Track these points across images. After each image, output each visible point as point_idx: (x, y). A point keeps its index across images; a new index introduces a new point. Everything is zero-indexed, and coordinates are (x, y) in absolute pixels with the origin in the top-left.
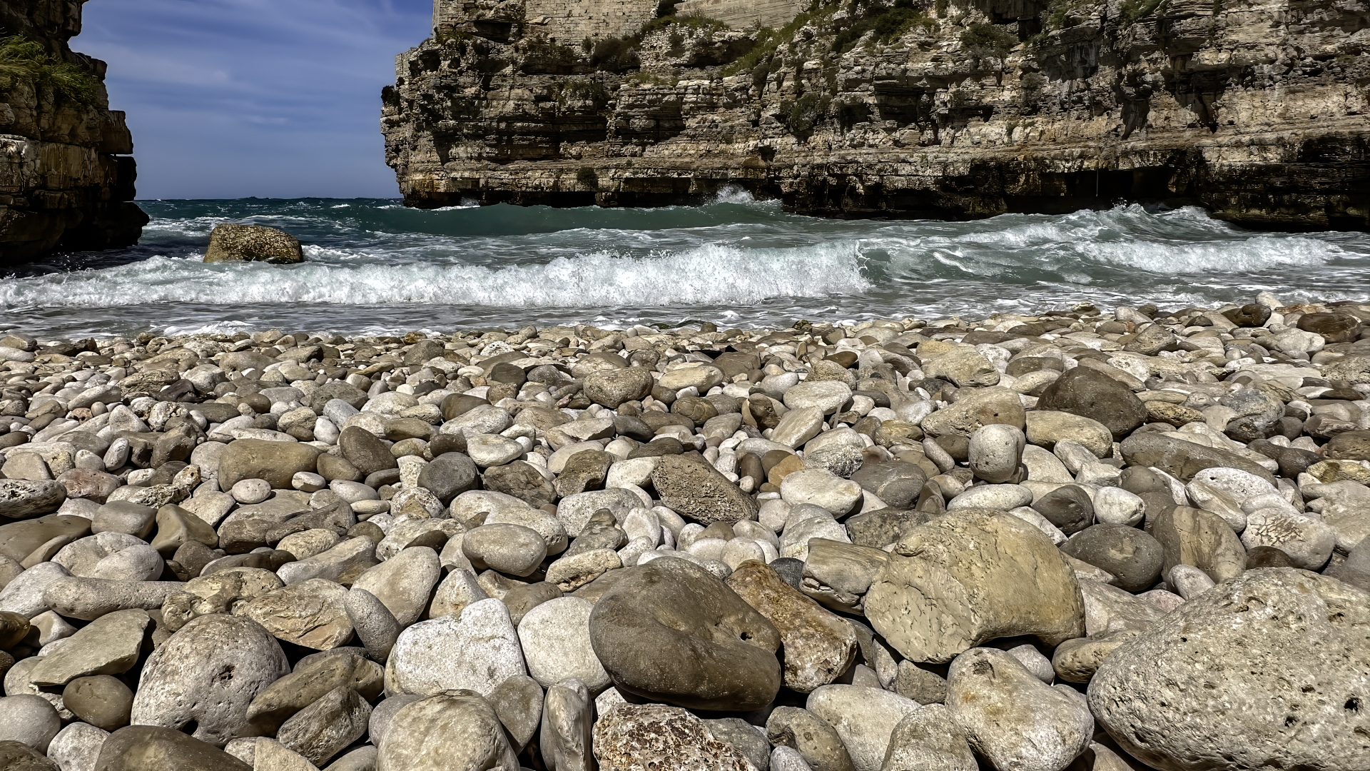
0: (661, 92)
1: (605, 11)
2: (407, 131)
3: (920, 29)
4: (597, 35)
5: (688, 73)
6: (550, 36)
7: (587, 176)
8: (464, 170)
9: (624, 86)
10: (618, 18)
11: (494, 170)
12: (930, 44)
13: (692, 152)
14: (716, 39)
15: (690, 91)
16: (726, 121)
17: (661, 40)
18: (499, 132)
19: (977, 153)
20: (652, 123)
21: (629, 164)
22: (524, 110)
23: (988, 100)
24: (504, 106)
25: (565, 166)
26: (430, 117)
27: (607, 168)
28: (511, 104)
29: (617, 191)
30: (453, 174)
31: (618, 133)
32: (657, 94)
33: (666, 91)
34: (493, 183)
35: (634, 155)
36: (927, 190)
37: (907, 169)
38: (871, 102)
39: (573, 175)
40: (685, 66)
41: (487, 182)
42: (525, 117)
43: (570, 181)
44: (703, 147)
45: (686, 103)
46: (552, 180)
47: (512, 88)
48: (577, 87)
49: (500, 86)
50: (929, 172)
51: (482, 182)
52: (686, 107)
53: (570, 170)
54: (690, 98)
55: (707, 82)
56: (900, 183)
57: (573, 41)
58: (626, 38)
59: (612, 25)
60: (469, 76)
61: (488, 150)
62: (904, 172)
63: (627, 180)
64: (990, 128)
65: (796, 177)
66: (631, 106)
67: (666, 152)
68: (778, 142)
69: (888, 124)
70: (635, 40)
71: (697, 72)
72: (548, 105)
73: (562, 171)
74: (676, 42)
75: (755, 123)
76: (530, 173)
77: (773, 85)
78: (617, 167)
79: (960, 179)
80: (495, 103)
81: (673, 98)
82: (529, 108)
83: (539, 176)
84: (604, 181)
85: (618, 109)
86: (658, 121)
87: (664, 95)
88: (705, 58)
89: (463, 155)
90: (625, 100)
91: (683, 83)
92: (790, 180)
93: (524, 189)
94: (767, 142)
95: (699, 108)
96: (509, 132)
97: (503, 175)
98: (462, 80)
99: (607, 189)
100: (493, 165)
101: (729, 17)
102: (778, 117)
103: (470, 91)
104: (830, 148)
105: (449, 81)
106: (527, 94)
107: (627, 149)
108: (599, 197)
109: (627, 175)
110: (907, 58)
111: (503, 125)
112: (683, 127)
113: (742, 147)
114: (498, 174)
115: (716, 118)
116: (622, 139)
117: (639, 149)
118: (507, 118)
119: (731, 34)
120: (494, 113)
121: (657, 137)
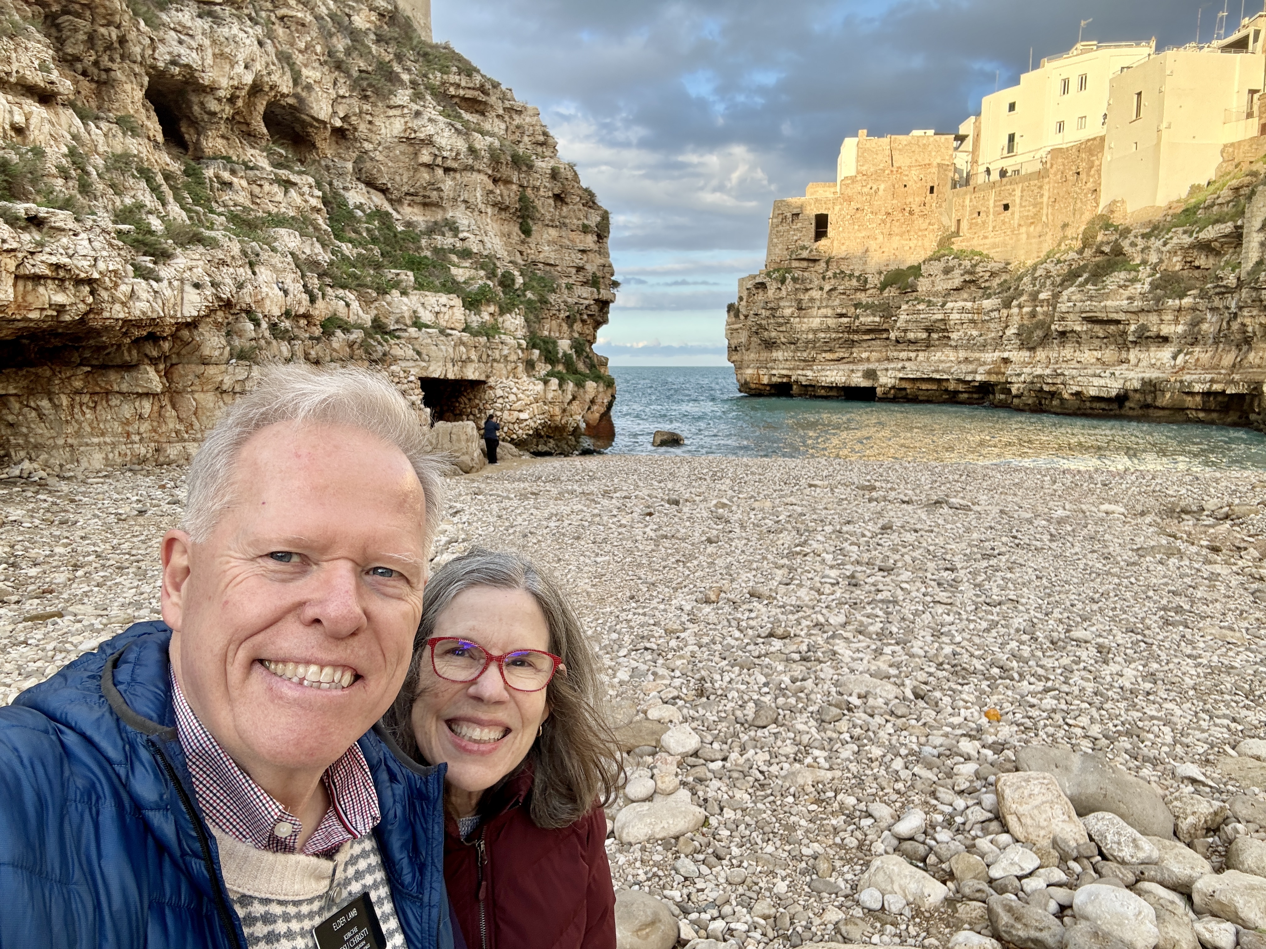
0: (931, 312)
1: (895, 247)
2: (743, 337)
3: (1122, 274)
4: (887, 265)
5: (955, 296)
6: (850, 267)
7: (871, 375)
8: (781, 369)
9: (904, 307)
10: (905, 251)
11: (803, 369)
13: (952, 359)
14: (979, 269)
15: (955, 311)
16: (981, 335)
17: (936, 269)
19: (1151, 374)
20: (924, 335)
21: (904, 368)
22: (827, 324)
23: (1164, 332)
24: (812, 322)
25: (855, 367)
26: (759, 329)
27: (887, 370)
28: (818, 320)
29: (893, 387)
30: (774, 372)
31: (898, 342)
32: (928, 314)
33: (935, 311)
34: (802, 379)
35: (909, 359)
38: (1078, 328)
39: (860, 374)
40: (955, 290)
41: (797, 378)
42: (828, 329)
43: (858, 380)
44: (962, 354)
45: (952, 320)
46: (844, 379)
47: (819, 308)
48: (868, 307)
49: (810, 308)
50: (1115, 385)
51: (793, 378)
52: (952, 323)
53: (858, 371)
54: (955, 316)
55: (969, 305)
57: (868, 271)
58: (910, 268)
59: (899, 257)
60: (787, 300)
61: (799, 354)
62: (1097, 384)
63: (901, 379)
64: (1164, 353)
65: (1024, 383)
66: (908, 322)
67: (934, 358)
68: (1014, 355)
69: (1093, 345)
70: (916, 271)
71: (964, 295)
72: (846, 320)
73: (852, 371)
74: (948, 271)
75: (1001, 338)
76: (828, 372)
77: (1016, 310)
78: (893, 369)
79: (1133, 392)
80: (806, 320)
81: (940, 317)
82: (831, 322)
83: (835, 375)
84: (883, 379)
85: (898, 324)
87: (934, 314)
88: (969, 285)
89: (781, 358)
90: (904, 317)
91: (950, 305)
92: (1019, 385)
93: (823, 384)
94: (1006, 355)
95: (963, 324)
98: (782, 304)
99: (885, 386)
100: (802, 364)
101: (994, 251)
102: (1016, 336)
103: (787, 312)
104: (1049, 362)
106: (829, 312)
107: (903, 355)
108: (879, 390)
109: (901, 375)
110: (1107, 296)
111: (811, 336)
112: (949, 338)
113: (991, 356)
114: (804, 372)
115: (975, 333)
116: (901, 346)
117: (913, 355)
118: (815, 332)
119: (993, 264)
120: (805, 327)
121: (928, 345)
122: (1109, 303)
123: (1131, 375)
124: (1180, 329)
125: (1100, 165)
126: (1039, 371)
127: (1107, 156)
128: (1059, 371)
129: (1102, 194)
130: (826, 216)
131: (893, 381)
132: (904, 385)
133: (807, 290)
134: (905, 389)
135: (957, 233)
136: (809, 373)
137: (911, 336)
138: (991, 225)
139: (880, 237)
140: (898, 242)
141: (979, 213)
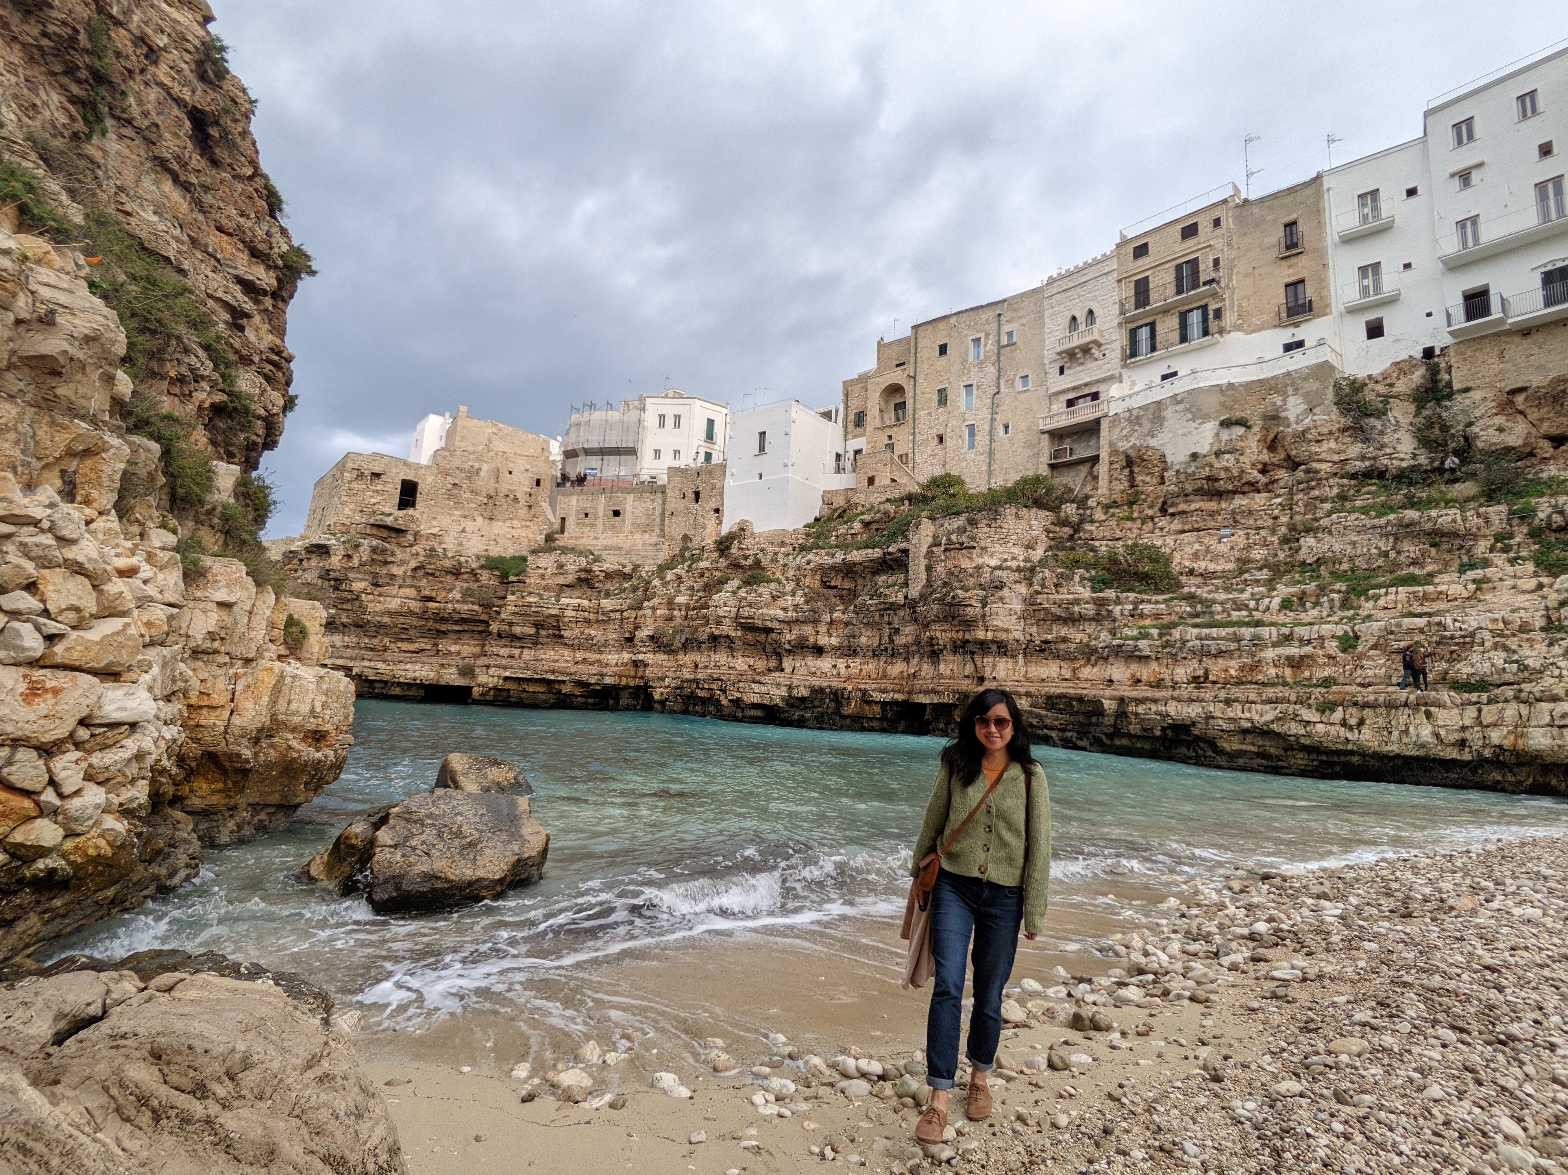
0: (545, 605)
1: (496, 532)
4: (487, 550)
5: (568, 593)
6: (443, 546)
7: (467, 672)
8: (337, 657)
9: (510, 597)
10: (507, 539)
11: (371, 660)
12: (779, 597)
13: (569, 659)
14: (595, 568)
15: (571, 608)
16: (600, 635)
17: (547, 561)
18: (381, 626)
19: (816, 682)
20: (532, 631)
21: (507, 666)
22: (409, 608)
23: (821, 642)
24: (390, 602)
25: (445, 662)
27: (488, 667)
28: (398, 601)
29: (495, 688)
31: (499, 636)
32: (541, 607)
33: (549, 605)
34: (369, 672)
35: (512, 657)
39: (453, 671)
40: (568, 586)
41: (362, 671)
42: (409, 614)
43: (451, 677)
44: (579, 655)
45: (566, 617)
46: (432, 674)
47: (400, 587)
48: (465, 593)
49: (389, 585)
50: (778, 692)
51: (356, 670)
52: (566, 620)
53: (450, 666)
54: (569, 613)
55: (585, 603)
56: (756, 699)
57: (464, 553)
58: (513, 557)
59: (501, 544)
60: (359, 573)
61: (366, 640)
62: (758, 691)
63: (506, 679)
64: (822, 663)
65: (667, 688)
66: (515, 615)
67: (544, 657)
68: (650, 658)
69: (745, 652)
70: (522, 560)
71: (578, 593)
72: (434, 605)
73: (442, 665)
74: (561, 566)
75: (630, 640)
76: (408, 666)
77: (649, 612)
78: (498, 666)
79: (803, 699)
80: (381, 599)
81: (554, 612)
82: (415, 606)
84: (483, 678)
85: (503, 616)
86: (538, 630)
87: (548, 608)
88: (585, 582)
90: (511, 608)
91: (564, 601)
92: (662, 690)
93: (401, 679)
94: (641, 657)
95: (577, 623)
98: (351, 575)
99: (484, 687)
101: (607, 552)
102: (652, 638)
104: (696, 666)
106: (413, 593)
107: (504, 651)
108: (476, 691)
109: (507, 674)
111: (386, 620)
112: (562, 637)
113: (616, 658)
116: (503, 642)
117: (516, 652)
118: (391, 614)
119: (608, 565)
120: (379, 607)
121: (536, 643)
122: (765, 611)
123: (793, 683)
124: (834, 641)
125: (722, 488)
126: (686, 675)
127: (730, 483)
129: (727, 514)
130: (416, 484)
131: (496, 680)
132: (509, 685)
133: (386, 563)
134: (508, 690)
135: (563, 530)
136: (380, 665)
137: (517, 630)
138: (600, 528)
139: (480, 519)
140: (499, 528)
141: (587, 515)
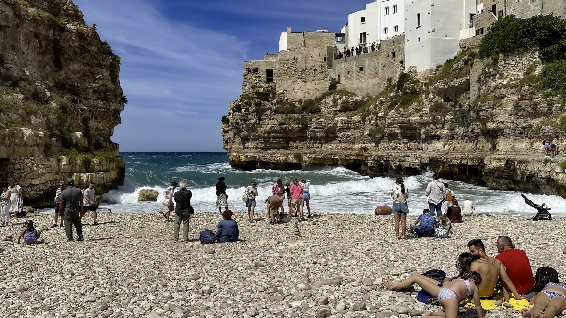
0: (327, 122)
1: (308, 88)
2: (231, 135)
3: (416, 104)
4: (304, 97)
5: (339, 114)
6: (286, 98)
7: (298, 156)
8: (251, 153)
9: (313, 119)
10: (313, 90)
11: (262, 153)
12: (419, 110)
13: (339, 147)
14: (350, 101)
15: (339, 122)
16: (353, 135)
17: (329, 100)
18: (264, 138)
19: (432, 155)
20: (325, 135)
21: (315, 152)
22: (274, 128)
23: (438, 133)
24: (266, 127)
25: (290, 152)
26: (238, 131)
27: (306, 153)
28: (269, 126)
29: (310, 163)
30: (247, 154)
31: (311, 138)
32: (326, 123)
33: (329, 122)
34: (262, 158)
35: (318, 148)
36: (416, 168)
37: (409, 160)
38: (398, 132)
39: (293, 156)
40: (339, 111)
41: (259, 158)
42: (275, 131)
43: (292, 159)
44: (343, 145)
45: (338, 127)
46: (284, 158)
47: (270, 119)
48: (295, 119)
49: (265, 119)
50: (417, 161)
51: (257, 158)
52: (338, 128)
53: (291, 154)
54: (339, 125)
55: (346, 118)
56: (407, 165)
57: (295, 100)
58: (316, 99)
59: (311, 93)
60: (252, 115)
61: (260, 145)
62: (408, 161)
63: (314, 158)
64: (439, 144)
65: (373, 160)
66: (316, 128)
67: (330, 147)
68: (368, 145)
69: (405, 140)
70: (319, 100)
71: (343, 114)
72: (284, 126)
73: (289, 154)
74: (335, 101)
75: (362, 136)
76: (276, 155)
77: (368, 122)
78: (310, 153)
80: (263, 126)
81: (332, 125)
82: (277, 128)
83: (279, 156)
84: (305, 159)
85: (311, 129)
86: (327, 134)
87: (329, 124)
88: (346, 109)
89: (250, 147)
90: (314, 125)
91: (336, 119)
92: (371, 161)
93: (273, 161)
95: (343, 129)
96: (269, 138)
97: (265, 156)
98: (250, 117)
99: (306, 162)
100: (262, 151)
101: (357, 91)
102: (369, 135)
103: (253, 121)
104: (385, 149)
105: (244, 117)
106: (276, 122)
107: (315, 145)
108: (303, 164)
109: (313, 156)
110: (410, 115)
111: (266, 135)
112: (337, 137)
113: (357, 146)
114: (263, 154)
115: (349, 133)
116: (313, 141)
117: (320, 145)
118: (268, 132)
119: (357, 98)
120: (262, 129)
121: (327, 140)
122: (411, 118)
123: (424, 155)
124: (445, 131)
125: (404, 49)
126: (380, 154)
127: (407, 45)
128: (390, 154)
129: (406, 63)
130: (272, 70)
131: (309, 159)
132: (315, 161)
134: (316, 164)
135: (339, 82)
137: (318, 135)
138: (355, 78)
139: (300, 83)
140: (310, 86)
141: (349, 72)
